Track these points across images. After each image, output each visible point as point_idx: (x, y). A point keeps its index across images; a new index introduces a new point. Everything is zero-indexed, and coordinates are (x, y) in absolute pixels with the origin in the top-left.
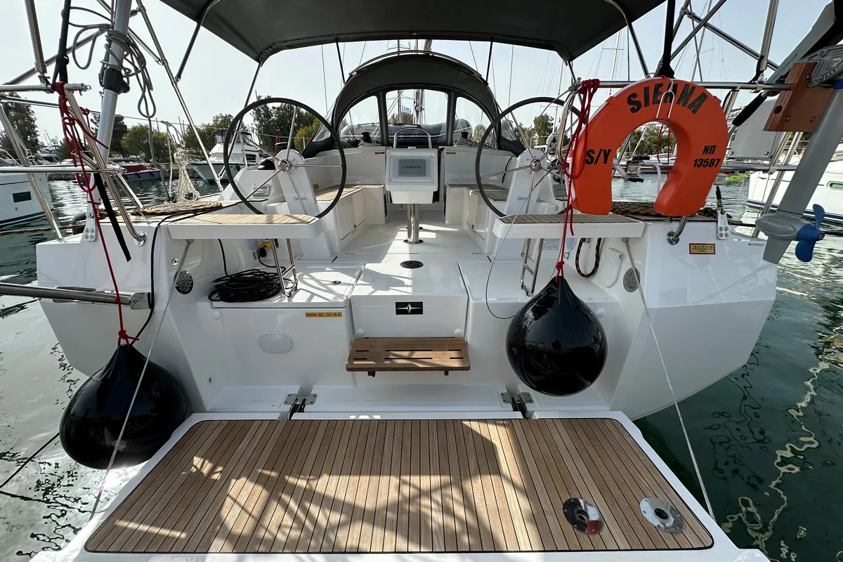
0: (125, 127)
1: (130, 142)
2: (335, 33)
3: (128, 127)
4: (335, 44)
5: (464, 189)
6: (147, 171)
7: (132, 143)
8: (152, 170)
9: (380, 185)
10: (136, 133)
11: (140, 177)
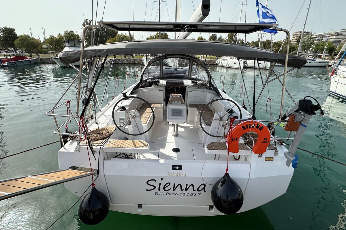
0: (16, 34)
1: (19, 44)
3: (17, 35)
5: (195, 109)
6: (28, 59)
7: (20, 44)
8: (30, 59)
9: (161, 104)
10: (22, 39)
11: (23, 63)
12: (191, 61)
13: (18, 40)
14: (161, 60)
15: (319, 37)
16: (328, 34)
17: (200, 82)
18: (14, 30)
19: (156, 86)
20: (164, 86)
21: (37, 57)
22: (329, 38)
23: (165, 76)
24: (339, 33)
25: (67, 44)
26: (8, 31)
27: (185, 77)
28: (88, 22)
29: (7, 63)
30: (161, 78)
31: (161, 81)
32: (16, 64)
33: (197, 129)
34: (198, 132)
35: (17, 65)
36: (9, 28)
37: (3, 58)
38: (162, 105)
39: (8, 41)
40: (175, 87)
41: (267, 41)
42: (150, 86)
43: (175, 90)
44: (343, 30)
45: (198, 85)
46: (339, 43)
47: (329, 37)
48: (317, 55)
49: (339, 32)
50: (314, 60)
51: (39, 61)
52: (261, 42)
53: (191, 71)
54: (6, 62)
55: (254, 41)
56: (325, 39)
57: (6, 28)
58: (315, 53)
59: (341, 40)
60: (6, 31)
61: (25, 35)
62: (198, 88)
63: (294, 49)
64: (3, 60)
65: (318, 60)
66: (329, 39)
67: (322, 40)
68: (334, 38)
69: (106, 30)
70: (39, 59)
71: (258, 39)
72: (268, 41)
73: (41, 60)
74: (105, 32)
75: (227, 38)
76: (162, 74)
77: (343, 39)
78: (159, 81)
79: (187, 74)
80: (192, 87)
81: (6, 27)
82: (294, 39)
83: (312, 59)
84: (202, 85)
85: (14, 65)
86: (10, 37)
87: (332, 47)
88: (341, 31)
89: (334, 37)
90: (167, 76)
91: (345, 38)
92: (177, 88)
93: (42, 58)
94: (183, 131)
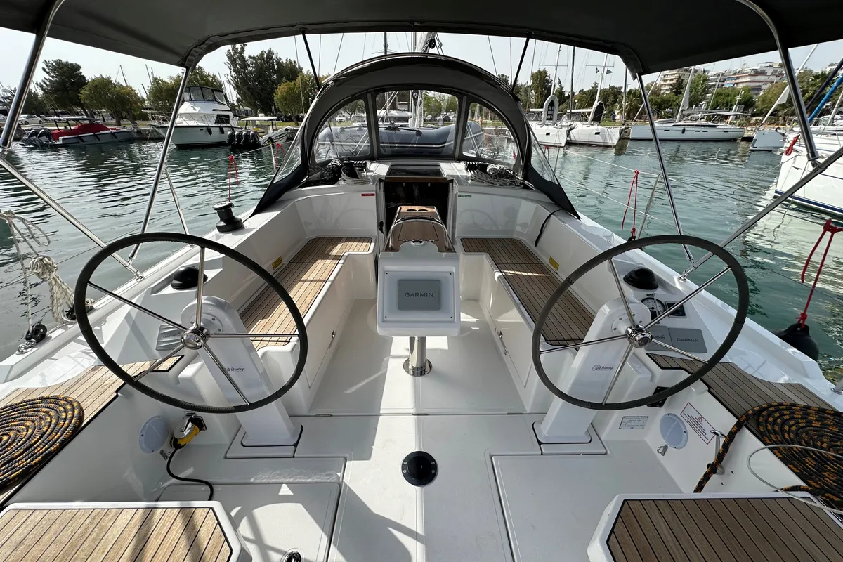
0: (83, 78)
1: (89, 97)
2: (298, 22)
3: (87, 78)
4: (301, 36)
5: (485, 260)
6: (109, 131)
7: (92, 98)
8: (115, 131)
9: (370, 240)
10: (96, 87)
11: (99, 139)
12: (465, 97)
13: (87, 89)
14: (369, 95)
15: (717, 79)
16: (735, 74)
17: (494, 166)
18: (78, 67)
19: (351, 180)
20: (381, 180)
21: (131, 126)
22: (737, 81)
23: (385, 151)
24: (759, 71)
25: (186, 95)
26: (65, 69)
27: (444, 152)
28: (237, 49)
29: (63, 139)
30: (373, 159)
31: (372, 166)
32: (83, 141)
33: (497, 338)
34: (502, 351)
35: (85, 143)
36: (67, 62)
37: (54, 130)
38: (373, 244)
39: (68, 92)
40: (414, 183)
41: (612, 88)
42: (333, 180)
43: (416, 193)
44: (768, 65)
45: (491, 176)
46: (756, 92)
47: (738, 78)
48: (720, 115)
49: (758, 68)
50: (714, 126)
51: (135, 135)
52: (601, 90)
53: (464, 134)
54: (61, 138)
55: (585, 90)
56: (729, 84)
57: (59, 63)
58: (713, 111)
59: (761, 86)
60: (61, 69)
61: (103, 78)
62: (491, 184)
63: (667, 103)
64: (52, 132)
65: (722, 126)
66: (737, 84)
67: (723, 85)
68: (747, 82)
69: (276, 67)
70: (135, 130)
71: (593, 86)
72: (612, 90)
73: (139, 132)
74: (275, 72)
75: (530, 83)
76: (375, 143)
77: (765, 83)
78: (364, 167)
79: (450, 143)
80: (470, 181)
81: (60, 60)
82: (665, 85)
83: (710, 124)
84: (501, 175)
85: (78, 143)
86: (72, 84)
87: (747, 98)
88: (763, 65)
89: (748, 79)
90: (392, 151)
91: (769, 82)
92: (422, 185)
93: (142, 128)
94: (446, 347)
